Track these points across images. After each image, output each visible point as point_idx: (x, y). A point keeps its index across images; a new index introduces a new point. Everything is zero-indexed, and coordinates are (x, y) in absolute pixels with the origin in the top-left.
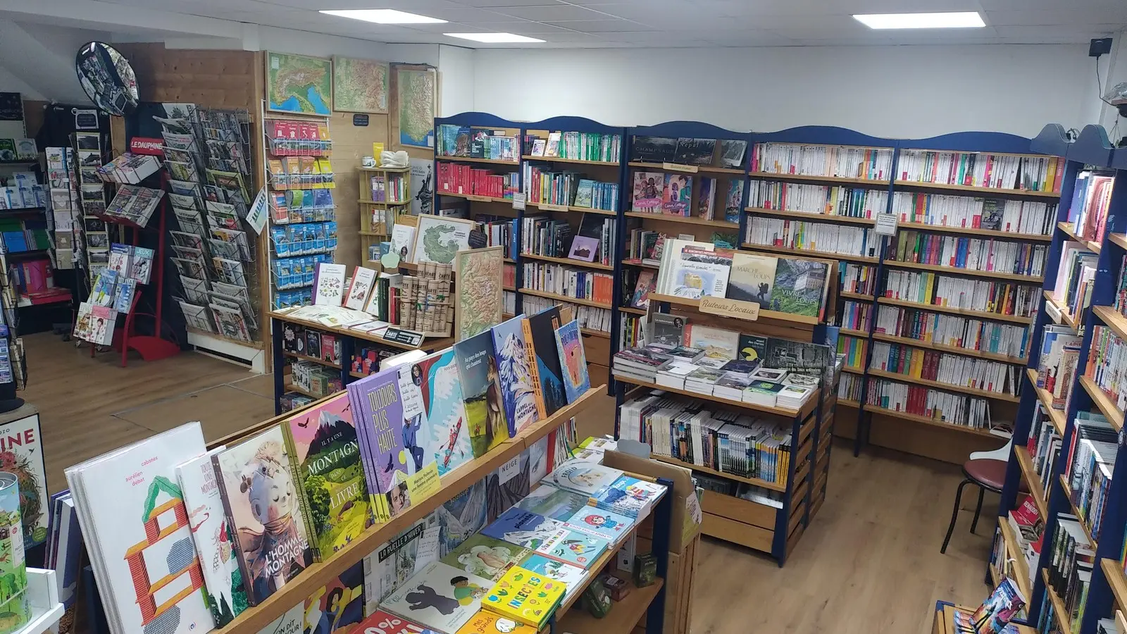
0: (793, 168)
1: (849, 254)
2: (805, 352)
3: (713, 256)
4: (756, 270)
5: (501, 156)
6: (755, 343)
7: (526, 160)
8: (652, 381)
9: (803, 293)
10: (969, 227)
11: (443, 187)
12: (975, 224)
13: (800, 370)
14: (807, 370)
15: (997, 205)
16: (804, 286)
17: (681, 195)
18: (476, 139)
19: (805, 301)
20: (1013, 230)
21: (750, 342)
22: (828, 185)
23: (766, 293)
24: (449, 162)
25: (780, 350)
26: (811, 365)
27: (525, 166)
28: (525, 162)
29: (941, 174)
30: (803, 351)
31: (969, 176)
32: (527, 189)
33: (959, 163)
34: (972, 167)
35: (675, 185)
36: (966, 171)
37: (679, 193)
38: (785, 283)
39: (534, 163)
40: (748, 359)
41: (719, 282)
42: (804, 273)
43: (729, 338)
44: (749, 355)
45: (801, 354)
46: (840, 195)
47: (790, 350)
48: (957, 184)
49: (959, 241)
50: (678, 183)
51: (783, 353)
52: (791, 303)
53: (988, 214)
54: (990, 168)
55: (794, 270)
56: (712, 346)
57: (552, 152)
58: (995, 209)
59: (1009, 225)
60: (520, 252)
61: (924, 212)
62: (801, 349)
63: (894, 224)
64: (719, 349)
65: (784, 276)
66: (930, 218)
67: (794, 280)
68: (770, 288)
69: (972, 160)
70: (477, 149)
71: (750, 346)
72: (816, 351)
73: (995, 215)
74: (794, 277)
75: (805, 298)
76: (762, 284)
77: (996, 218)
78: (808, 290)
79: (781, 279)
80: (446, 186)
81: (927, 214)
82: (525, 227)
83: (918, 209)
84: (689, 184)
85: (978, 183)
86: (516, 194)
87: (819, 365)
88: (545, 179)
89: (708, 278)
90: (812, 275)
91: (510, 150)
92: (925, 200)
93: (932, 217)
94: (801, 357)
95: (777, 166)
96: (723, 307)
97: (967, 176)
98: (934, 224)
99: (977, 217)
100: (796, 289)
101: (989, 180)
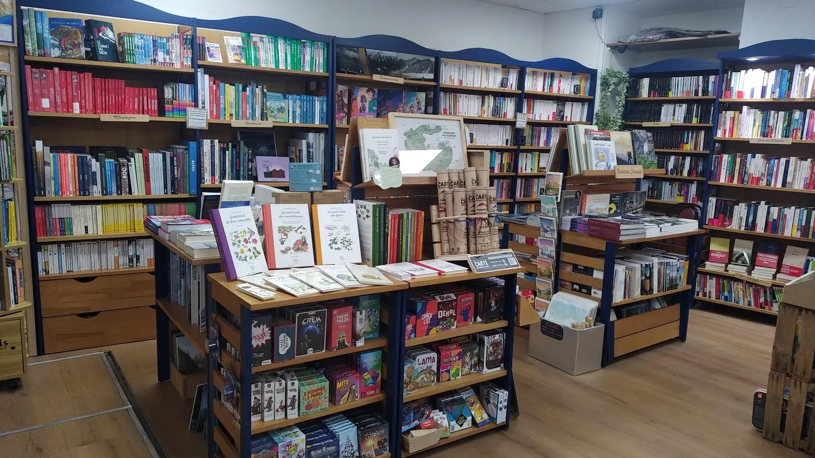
0: (461, 82)
1: (496, 145)
3: (601, 135)
5: (155, 61)
6: (615, 199)
7: (200, 66)
9: (648, 155)
10: (551, 119)
11: (38, 104)
12: (553, 118)
15: (563, 105)
16: (648, 150)
17: (369, 107)
18: (100, 34)
20: (569, 119)
21: (612, 199)
22: (483, 94)
23: (631, 158)
24: (49, 66)
26: (639, 206)
27: (199, 74)
28: (199, 70)
29: (539, 85)
30: (636, 197)
32: (203, 103)
33: (547, 79)
34: (552, 81)
35: (363, 98)
36: (550, 84)
37: (367, 105)
38: (640, 149)
39: (211, 70)
40: (611, 212)
41: (612, 155)
42: (645, 140)
44: (612, 209)
45: (635, 200)
46: (490, 101)
47: (631, 199)
48: (546, 91)
49: (547, 129)
50: (366, 95)
52: (645, 163)
53: (559, 111)
54: (560, 82)
55: (641, 139)
56: (597, 208)
57: (237, 58)
58: (561, 108)
59: (567, 117)
60: (201, 182)
61: (532, 111)
63: (525, 120)
64: (601, 209)
67: (643, 147)
68: (632, 155)
69: (552, 76)
70: (105, 49)
71: (612, 202)
73: (561, 111)
74: (642, 144)
75: (650, 158)
76: (628, 152)
77: (562, 113)
78: (650, 152)
79: (637, 147)
80: (46, 103)
81: (533, 113)
82: (205, 150)
83: (529, 110)
84: (376, 96)
85: (555, 91)
86: (190, 110)
87: (642, 205)
88: (230, 92)
89: (607, 152)
90: (649, 141)
91: (168, 53)
92: (532, 104)
93: (535, 115)
95: (451, 80)
96: (627, 172)
97: (550, 86)
98: (536, 119)
99: (554, 113)
100: (645, 153)
101: (559, 89)
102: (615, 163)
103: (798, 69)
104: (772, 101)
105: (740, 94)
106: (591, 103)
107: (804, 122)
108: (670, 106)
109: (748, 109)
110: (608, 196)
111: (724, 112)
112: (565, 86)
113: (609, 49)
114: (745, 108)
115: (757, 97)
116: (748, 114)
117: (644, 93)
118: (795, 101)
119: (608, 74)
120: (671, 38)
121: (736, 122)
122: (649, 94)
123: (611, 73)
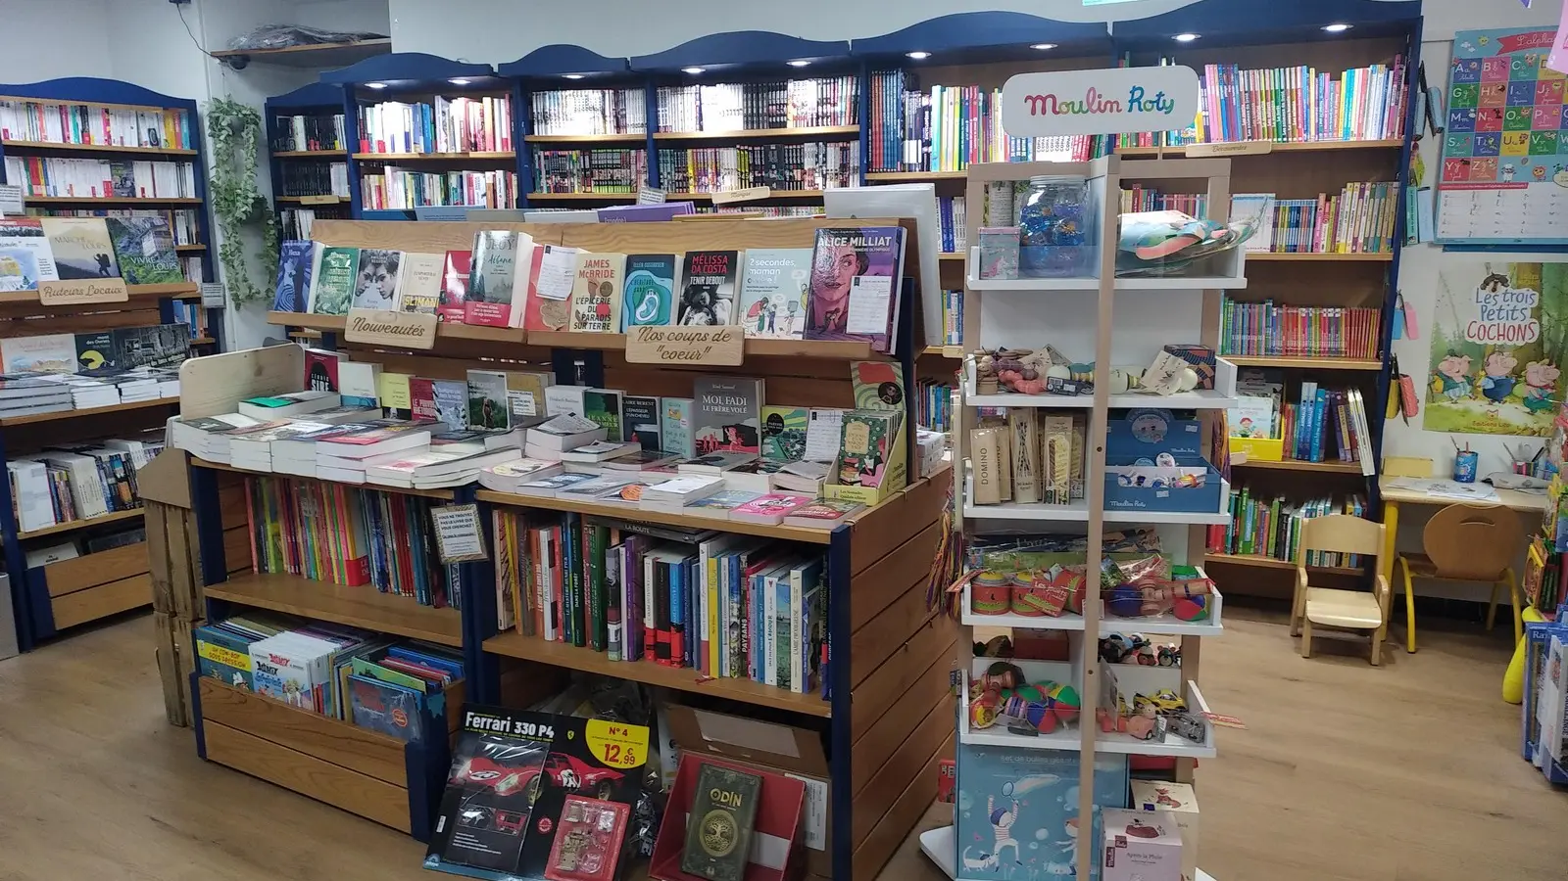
2: (162, 336)
3: (12, 226)
4: (83, 239)
6: (97, 342)
8: (69, 407)
9: (157, 258)
10: (101, 194)
12: (107, 191)
13: (161, 362)
14: (169, 359)
15: (126, 167)
16: (154, 250)
19: (163, 266)
20: (149, 194)
21: (88, 343)
23: (109, 266)
25: (132, 343)
26: (173, 351)
29: (51, 130)
30: (160, 336)
31: (85, 132)
33: (70, 117)
34: (85, 122)
36: (80, 127)
38: (131, 250)
40: (92, 366)
41: (43, 262)
42: (146, 233)
43: (62, 343)
44: (92, 361)
45: (158, 340)
47: (144, 339)
48: (74, 141)
51: (136, 346)
52: (148, 272)
53: (118, 179)
54: (107, 123)
55: (133, 231)
56: (39, 362)
58: (125, 172)
59: (143, 190)
61: (43, 181)
62: (157, 335)
63: (20, 199)
64: (52, 363)
65: (125, 240)
66: (52, 189)
67: (139, 244)
68: (112, 259)
69: (84, 113)
71: (90, 348)
72: (174, 331)
73: (126, 179)
74: (137, 240)
75: (162, 264)
76: (98, 255)
77: (129, 183)
78: (161, 254)
79: (122, 245)
81: (47, 184)
83: (34, 179)
85: (98, 141)
87: (182, 348)
89: (24, 257)
90: (158, 234)
92: (40, 166)
93: (55, 188)
94: (159, 344)
96: (80, 292)
97: (82, 132)
98: (59, 195)
99: (106, 184)
100: (147, 255)
101: (110, 137)
102: (55, 276)
103: (439, 101)
104: (418, 157)
105: (382, 145)
106: (197, 160)
107: (462, 193)
108: (341, 166)
109: (392, 172)
110: (70, 338)
111: (366, 176)
112: (125, 131)
113: (218, 61)
114: (388, 169)
115: (400, 152)
116: (394, 179)
117: (301, 145)
118: (446, 157)
119: (217, 108)
120: (308, 43)
121: (383, 192)
122: (308, 145)
123: (223, 108)
